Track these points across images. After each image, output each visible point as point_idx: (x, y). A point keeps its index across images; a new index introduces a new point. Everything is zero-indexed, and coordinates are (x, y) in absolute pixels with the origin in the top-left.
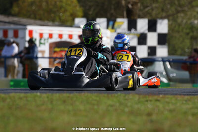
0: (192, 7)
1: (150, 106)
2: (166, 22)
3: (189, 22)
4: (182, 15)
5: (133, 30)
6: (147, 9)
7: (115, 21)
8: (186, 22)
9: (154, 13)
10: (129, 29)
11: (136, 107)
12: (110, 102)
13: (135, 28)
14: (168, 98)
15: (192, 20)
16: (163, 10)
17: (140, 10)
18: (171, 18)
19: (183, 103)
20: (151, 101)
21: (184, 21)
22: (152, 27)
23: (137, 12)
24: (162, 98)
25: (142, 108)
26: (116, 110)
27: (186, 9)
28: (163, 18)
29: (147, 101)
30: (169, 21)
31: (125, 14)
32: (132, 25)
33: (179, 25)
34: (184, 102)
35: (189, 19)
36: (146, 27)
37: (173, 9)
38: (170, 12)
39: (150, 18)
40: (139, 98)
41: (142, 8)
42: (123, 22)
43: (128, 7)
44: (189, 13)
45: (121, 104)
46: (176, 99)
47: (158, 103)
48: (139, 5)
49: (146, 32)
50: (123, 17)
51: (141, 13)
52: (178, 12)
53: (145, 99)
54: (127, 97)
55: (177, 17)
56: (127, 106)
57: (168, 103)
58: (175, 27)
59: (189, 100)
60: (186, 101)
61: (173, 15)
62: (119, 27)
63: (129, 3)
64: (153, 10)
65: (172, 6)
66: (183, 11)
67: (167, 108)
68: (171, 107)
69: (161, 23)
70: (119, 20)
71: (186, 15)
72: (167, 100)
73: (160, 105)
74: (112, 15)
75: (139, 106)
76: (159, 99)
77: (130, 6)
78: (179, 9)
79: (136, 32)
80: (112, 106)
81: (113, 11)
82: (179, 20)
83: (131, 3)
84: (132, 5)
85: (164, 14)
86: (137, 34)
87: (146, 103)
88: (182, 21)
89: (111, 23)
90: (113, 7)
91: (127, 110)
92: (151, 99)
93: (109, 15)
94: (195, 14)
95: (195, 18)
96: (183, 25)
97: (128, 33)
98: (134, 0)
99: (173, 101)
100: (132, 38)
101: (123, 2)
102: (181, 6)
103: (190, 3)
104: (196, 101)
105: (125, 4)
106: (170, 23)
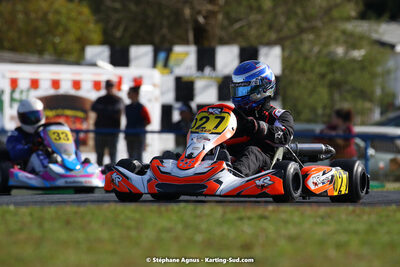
0: (332, 20)
1: (247, 229)
2: (277, 51)
3: (325, 51)
4: (311, 36)
5: (208, 70)
6: (237, 26)
7: (169, 51)
8: (319, 52)
10: (200, 67)
11: (218, 231)
12: (164, 223)
13: (213, 65)
14: (285, 212)
15: (333, 48)
16: (271, 27)
17: (223, 28)
18: (288, 43)
19: (316, 222)
20: (249, 218)
21: (316, 49)
23: (218, 32)
24: (274, 211)
25: (232, 234)
26: (177, 239)
27: (319, 24)
28: (270, 44)
29: (241, 219)
30: (283, 49)
31: (191, 36)
32: (206, 59)
33: (306, 58)
34: (319, 220)
35: (326, 45)
36: (236, 63)
37: (292, 24)
38: (286, 32)
39: (244, 44)
40: (224, 213)
41: (226, 23)
42: (187, 54)
43: (197, 21)
44: (324, 33)
45: (186, 226)
46: (302, 214)
47: (264, 224)
48: (220, 17)
50: (185, 42)
51: (223, 34)
52: (302, 31)
53: (237, 215)
54: (198, 212)
55: (301, 42)
56: (197, 229)
57: (286, 222)
58: (297, 62)
59: (329, 216)
60: (322, 218)
61: (292, 37)
62: (179, 63)
63: (199, 13)
64: (250, 26)
65: (288, 19)
66: (313, 29)
67: (283, 232)
68: (292, 230)
69: (267, 55)
70: (178, 49)
71: (318, 36)
72: (283, 216)
73: (270, 227)
74: (163, 38)
75: (225, 229)
76: (267, 214)
77: (201, 20)
78: (305, 25)
79: (214, 74)
80: (169, 230)
81: (165, 31)
82: (305, 48)
83: (204, 12)
84: (205, 18)
85: (273, 36)
86: (217, 77)
87: (239, 223)
88: (310, 51)
89: (162, 56)
90: (165, 23)
91: (199, 238)
92: (249, 214)
93: (157, 39)
94: (337, 34)
95: (337, 42)
96: (313, 59)
97: (198, 77)
98: (210, 7)
99: (296, 219)
100: (206, 87)
101: (187, 12)
102: (308, 18)
103: (328, 11)
104: (343, 217)
105: (191, 16)
106: (287, 53)
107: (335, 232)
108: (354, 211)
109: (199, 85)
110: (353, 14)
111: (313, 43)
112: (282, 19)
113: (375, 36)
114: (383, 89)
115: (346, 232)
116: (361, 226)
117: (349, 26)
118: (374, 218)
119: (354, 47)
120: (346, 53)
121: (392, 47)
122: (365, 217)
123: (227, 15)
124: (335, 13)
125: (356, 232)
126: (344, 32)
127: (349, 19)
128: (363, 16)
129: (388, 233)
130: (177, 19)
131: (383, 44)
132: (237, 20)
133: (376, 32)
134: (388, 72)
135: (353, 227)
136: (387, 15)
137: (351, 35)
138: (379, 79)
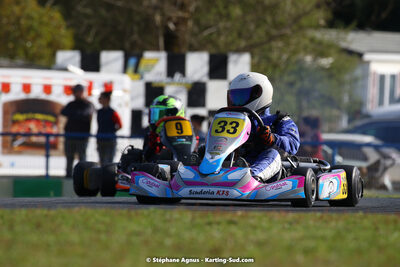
0: (301, 28)
1: (216, 234)
2: (246, 58)
3: (294, 59)
4: (280, 44)
5: (178, 76)
6: (206, 33)
7: (139, 57)
8: (288, 59)
10: (170, 73)
11: (187, 235)
12: (133, 226)
13: (183, 71)
14: (253, 217)
15: (301, 55)
16: (240, 35)
17: (194, 35)
18: (257, 51)
19: (284, 228)
20: (218, 223)
21: (285, 57)
22: (218, 69)
23: (187, 37)
24: (242, 216)
25: (201, 238)
26: (146, 243)
27: (288, 31)
28: (239, 51)
29: (210, 224)
30: (252, 57)
31: (161, 42)
32: (176, 66)
33: (276, 66)
34: (287, 226)
35: (295, 52)
36: (205, 69)
37: (261, 32)
38: (256, 39)
39: (214, 51)
40: (193, 219)
41: (196, 29)
42: (158, 60)
43: (167, 28)
44: (294, 41)
45: (156, 230)
46: (271, 220)
47: (233, 229)
48: (190, 23)
49: (205, 79)
50: (156, 48)
51: (193, 41)
52: (271, 38)
53: (206, 220)
54: (168, 216)
55: (271, 49)
56: (167, 234)
57: (254, 228)
59: (297, 222)
60: (291, 223)
61: (261, 44)
62: (149, 69)
63: (170, 19)
64: (219, 33)
65: (258, 26)
66: (282, 37)
67: (252, 237)
68: (261, 236)
69: (236, 62)
70: (148, 55)
71: (288, 44)
72: (252, 221)
73: (238, 232)
74: (134, 45)
75: (194, 233)
76: (235, 219)
77: (171, 26)
78: (274, 32)
79: (184, 80)
80: (138, 234)
81: (135, 37)
82: (275, 55)
83: (174, 19)
84: (176, 24)
85: (243, 44)
86: (186, 83)
87: (208, 228)
88: (279, 58)
89: (132, 61)
90: (136, 28)
91: (168, 242)
92: (218, 218)
93: (127, 45)
94: (306, 42)
95: (306, 50)
96: (282, 67)
97: (168, 83)
98: (180, 14)
99: (265, 223)
100: (176, 93)
101: (158, 18)
102: (277, 25)
103: (296, 19)
104: (311, 223)
105: (162, 21)
106: (256, 59)
107: (302, 239)
108: (321, 218)
109: (169, 90)
110: (322, 22)
111: (281, 50)
112: (252, 27)
113: (344, 45)
114: (350, 97)
115: (314, 238)
116: (329, 232)
117: (318, 35)
118: (341, 224)
119: (323, 55)
120: (314, 60)
121: (360, 55)
122: (333, 224)
123: (197, 22)
124: (304, 21)
125: (324, 238)
126: (312, 40)
127: (317, 27)
128: (331, 25)
129: (356, 239)
130: (147, 25)
131: (350, 52)
132: (207, 28)
133: (344, 40)
134: (356, 80)
135: (320, 233)
136: (354, 24)
137: (320, 43)
138: (347, 87)
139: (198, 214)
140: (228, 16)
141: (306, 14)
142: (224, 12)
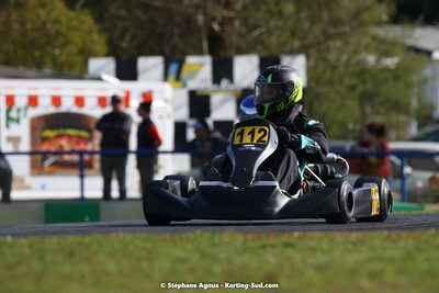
0: (362, 24)
1: (271, 258)
2: (301, 60)
3: (354, 60)
4: (338, 43)
5: (225, 83)
6: (255, 33)
7: (181, 62)
8: (348, 60)
9: (274, 39)
10: (217, 79)
11: (238, 261)
12: (178, 253)
13: (230, 77)
14: (311, 238)
15: (363, 55)
16: (293, 34)
17: (241, 36)
18: (313, 51)
19: (347, 249)
20: (273, 246)
21: (344, 58)
23: (234, 39)
25: (254, 263)
26: (192, 270)
27: (347, 29)
28: (293, 53)
29: (264, 247)
30: (308, 58)
31: (205, 45)
33: (334, 68)
34: (350, 247)
35: (355, 52)
36: (256, 74)
37: (317, 30)
38: (310, 39)
39: (264, 53)
40: (245, 242)
41: (243, 29)
42: (201, 65)
43: (211, 29)
44: (354, 39)
45: (203, 256)
46: (332, 240)
47: (290, 252)
48: (237, 23)
50: (199, 52)
51: (242, 43)
52: (328, 37)
53: (260, 243)
54: (216, 240)
55: (328, 50)
56: (216, 260)
57: (314, 250)
58: (324, 72)
59: (361, 242)
60: (354, 244)
61: (317, 44)
62: (193, 75)
63: (213, 19)
64: (270, 33)
65: (313, 23)
66: (340, 35)
67: (311, 260)
68: (320, 258)
70: (191, 60)
71: (347, 43)
72: (311, 243)
73: (296, 257)
74: (174, 48)
75: (246, 258)
76: (292, 241)
77: (216, 27)
78: (332, 30)
79: (232, 87)
80: (184, 261)
81: (176, 40)
82: (332, 57)
83: (219, 18)
84: (220, 24)
85: (296, 44)
86: (235, 90)
87: (261, 252)
88: (338, 59)
89: (173, 68)
90: (176, 30)
91: (217, 269)
92: (272, 241)
93: (167, 49)
94: (367, 40)
95: (367, 49)
96: (342, 69)
97: (214, 91)
98: (226, 13)
99: (325, 246)
100: (223, 102)
101: (201, 18)
102: (335, 22)
103: (357, 15)
104: (377, 243)
105: (205, 22)
106: (312, 63)
107: (368, 261)
108: (389, 237)
109: (215, 99)
110: (385, 18)
111: (341, 51)
112: (306, 25)
113: (410, 42)
114: (420, 100)
115: (380, 259)
116: (397, 253)
117: (381, 32)
118: (411, 243)
119: (387, 54)
120: (378, 60)
121: (429, 53)
122: (402, 243)
123: (245, 22)
124: (365, 17)
125: (391, 260)
126: (375, 38)
127: (379, 23)
128: (395, 20)
129: (428, 259)
130: (189, 27)
131: (417, 50)
132: (256, 27)
133: (410, 37)
134: (425, 81)
135: (388, 254)
136: (421, 18)
137: (383, 41)
138: (415, 90)
139: (250, 236)
140: (281, 14)
141: (367, 9)
142: (275, 9)
